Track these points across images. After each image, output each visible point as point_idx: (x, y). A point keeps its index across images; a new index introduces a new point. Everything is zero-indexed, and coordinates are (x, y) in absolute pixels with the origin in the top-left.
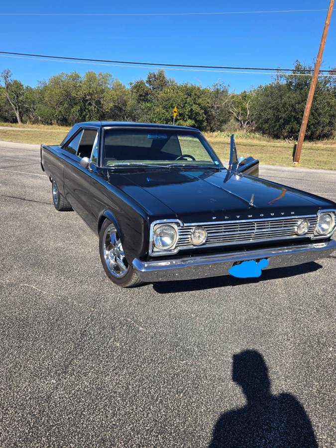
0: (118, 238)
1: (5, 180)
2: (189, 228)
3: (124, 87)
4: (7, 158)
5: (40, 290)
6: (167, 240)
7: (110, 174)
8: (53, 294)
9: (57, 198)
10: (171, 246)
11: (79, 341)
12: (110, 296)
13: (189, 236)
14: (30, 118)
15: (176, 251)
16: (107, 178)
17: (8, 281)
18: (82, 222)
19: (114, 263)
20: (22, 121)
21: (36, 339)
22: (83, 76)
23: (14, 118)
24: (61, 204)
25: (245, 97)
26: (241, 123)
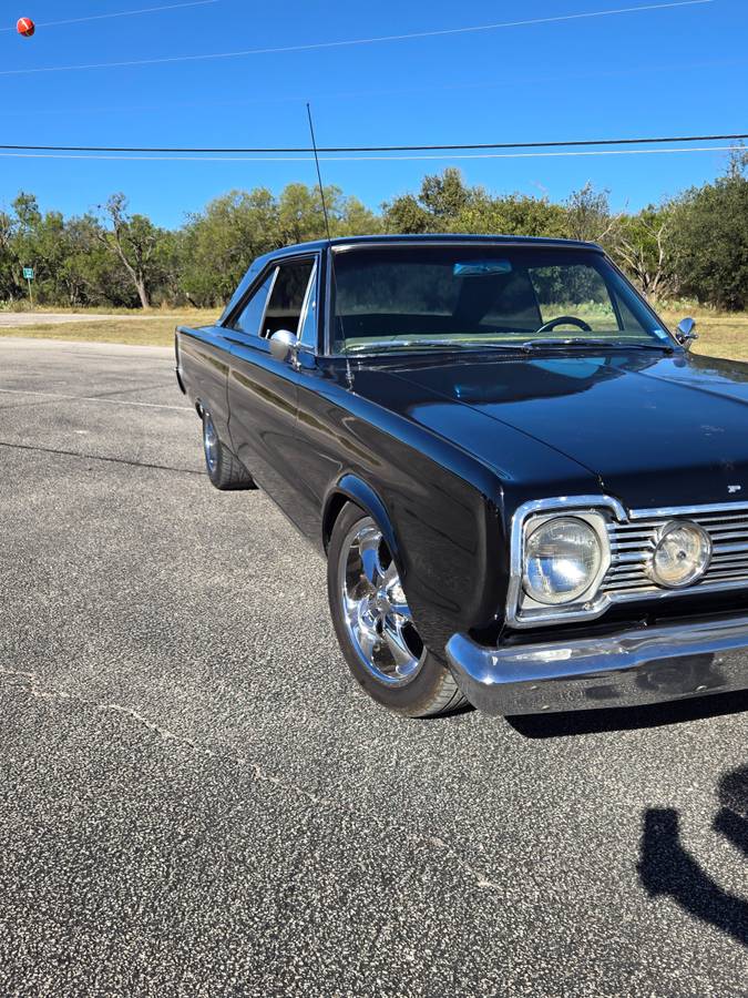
0: (385, 560)
1: (99, 420)
2: (646, 525)
3: (369, 213)
4: (110, 376)
5: (154, 726)
6: (567, 569)
7: (353, 372)
8: (190, 741)
9: (216, 455)
10: (581, 589)
11: (272, 936)
12: (368, 747)
13: (647, 555)
14: (168, 296)
15: (598, 608)
16: (346, 381)
17: (63, 694)
18: (279, 516)
19: (371, 637)
20: (150, 303)
21: (124, 924)
22: (278, 196)
23: (135, 296)
24: (224, 471)
25: (651, 220)
26: (645, 280)
